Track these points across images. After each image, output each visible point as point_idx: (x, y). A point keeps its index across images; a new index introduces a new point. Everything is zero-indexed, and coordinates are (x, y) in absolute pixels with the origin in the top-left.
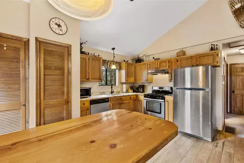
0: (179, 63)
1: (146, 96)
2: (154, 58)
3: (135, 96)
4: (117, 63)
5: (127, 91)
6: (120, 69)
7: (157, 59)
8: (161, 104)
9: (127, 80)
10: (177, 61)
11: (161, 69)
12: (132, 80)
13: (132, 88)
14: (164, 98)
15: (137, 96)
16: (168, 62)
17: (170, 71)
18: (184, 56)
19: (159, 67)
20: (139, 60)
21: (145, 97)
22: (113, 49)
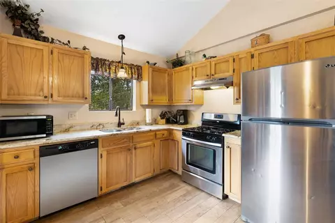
0: (256, 59)
1: (186, 133)
2: (205, 56)
3: (166, 133)
4: (131, 66)
5: (155, 122)
6: (139, 78)
7: (211, 57)
8: (214, 151)
9: (151, 100)
10: (252, 56)
11: (218, 76)
12: (163, 100)
13: (163, 116)
14: (221, 140)
15: (170, 131)
16: (231, 60)
17: (235, 81)
18: (269, 45)
19: (213, 73)
20: (178, 63)
21: (184, 134)
22: (122, 37)
